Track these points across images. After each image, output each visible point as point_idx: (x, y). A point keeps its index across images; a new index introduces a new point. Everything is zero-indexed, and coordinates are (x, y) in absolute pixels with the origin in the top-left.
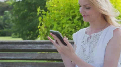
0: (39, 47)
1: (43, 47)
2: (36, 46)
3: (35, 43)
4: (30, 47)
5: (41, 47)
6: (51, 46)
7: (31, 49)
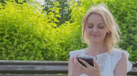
0: (22, 68)
1: (26, 68)
2: (17, 67)
3: (15, 63)
4: (10, 68)
5: (23, 67)
6: (34, 67)
7: (11, 70)
